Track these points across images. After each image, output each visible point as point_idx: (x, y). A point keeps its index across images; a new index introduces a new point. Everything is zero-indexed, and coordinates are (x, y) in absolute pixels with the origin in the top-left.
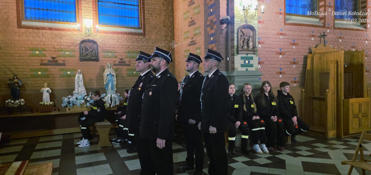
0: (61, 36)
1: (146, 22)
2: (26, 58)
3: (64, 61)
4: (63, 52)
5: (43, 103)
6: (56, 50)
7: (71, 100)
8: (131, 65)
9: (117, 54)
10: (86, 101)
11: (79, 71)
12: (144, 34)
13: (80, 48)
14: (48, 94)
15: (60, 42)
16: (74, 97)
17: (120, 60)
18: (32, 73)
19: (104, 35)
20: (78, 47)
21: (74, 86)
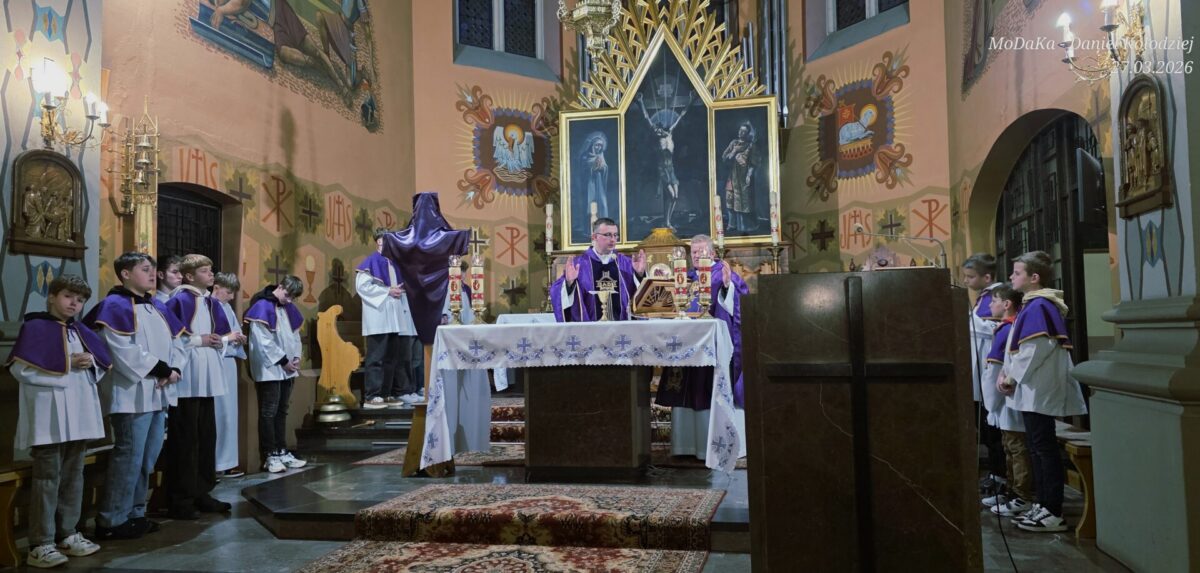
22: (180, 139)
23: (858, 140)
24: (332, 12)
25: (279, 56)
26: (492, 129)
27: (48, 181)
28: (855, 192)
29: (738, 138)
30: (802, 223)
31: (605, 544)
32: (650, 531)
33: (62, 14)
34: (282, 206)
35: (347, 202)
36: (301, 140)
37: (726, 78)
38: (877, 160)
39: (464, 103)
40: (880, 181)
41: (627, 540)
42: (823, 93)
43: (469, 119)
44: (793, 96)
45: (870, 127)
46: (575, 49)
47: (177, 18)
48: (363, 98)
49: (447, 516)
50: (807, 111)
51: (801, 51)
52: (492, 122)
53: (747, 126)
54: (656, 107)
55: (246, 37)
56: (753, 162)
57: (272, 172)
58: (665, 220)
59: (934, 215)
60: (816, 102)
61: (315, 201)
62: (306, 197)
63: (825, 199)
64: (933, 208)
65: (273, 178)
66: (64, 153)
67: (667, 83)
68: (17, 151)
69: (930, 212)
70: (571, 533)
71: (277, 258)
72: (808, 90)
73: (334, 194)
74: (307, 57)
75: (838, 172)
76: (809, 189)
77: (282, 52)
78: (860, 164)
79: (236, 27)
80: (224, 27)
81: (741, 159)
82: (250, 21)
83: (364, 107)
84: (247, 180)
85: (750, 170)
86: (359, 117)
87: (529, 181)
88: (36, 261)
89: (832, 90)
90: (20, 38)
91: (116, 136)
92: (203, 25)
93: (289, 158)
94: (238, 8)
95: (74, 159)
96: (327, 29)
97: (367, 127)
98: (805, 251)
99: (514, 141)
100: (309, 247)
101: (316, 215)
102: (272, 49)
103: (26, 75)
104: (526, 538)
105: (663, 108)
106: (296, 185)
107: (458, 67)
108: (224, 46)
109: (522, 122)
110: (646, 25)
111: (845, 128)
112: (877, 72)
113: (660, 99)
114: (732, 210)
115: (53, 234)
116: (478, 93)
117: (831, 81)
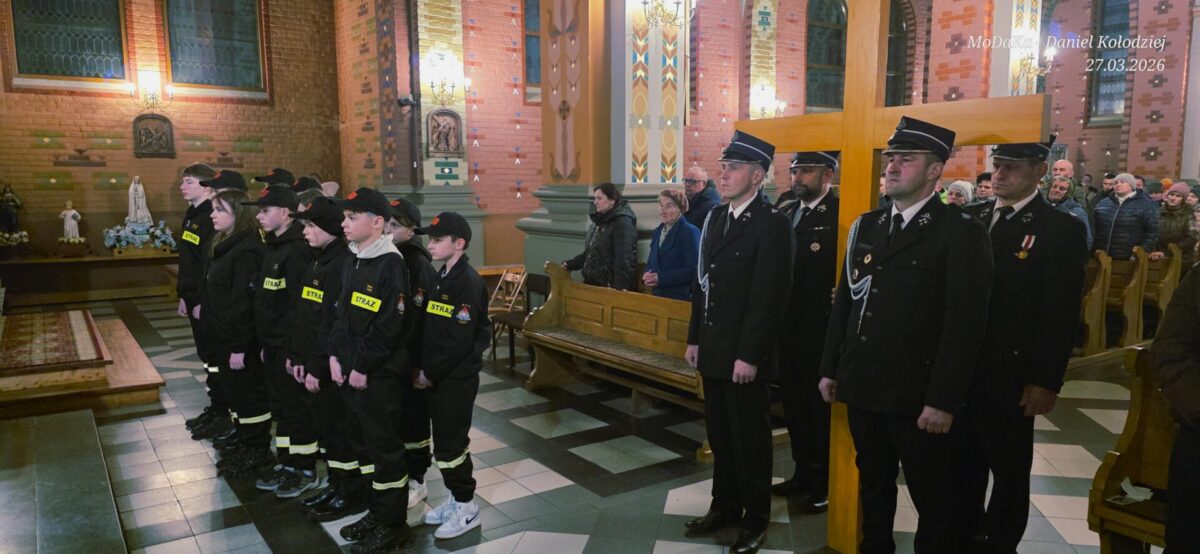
0: (94, 107)
1: (274, 78)
2: (25, 151)
3: (102, 157)
4: (100, 140)
5: (65, 240)
6: (85, 134)
7: (122, 233)
8: (245, 165)
9: (215, 143)
10: (153, 237)
11: (137, 177)
12: (270, 103)
13: (135, 132)
14: (74, 223)
15: (92, 119)
16: (128, 229)
17: (221, 156)
18: (38, 181)
19: (184, 104)
20: (130, 129)
21: (127, 207)
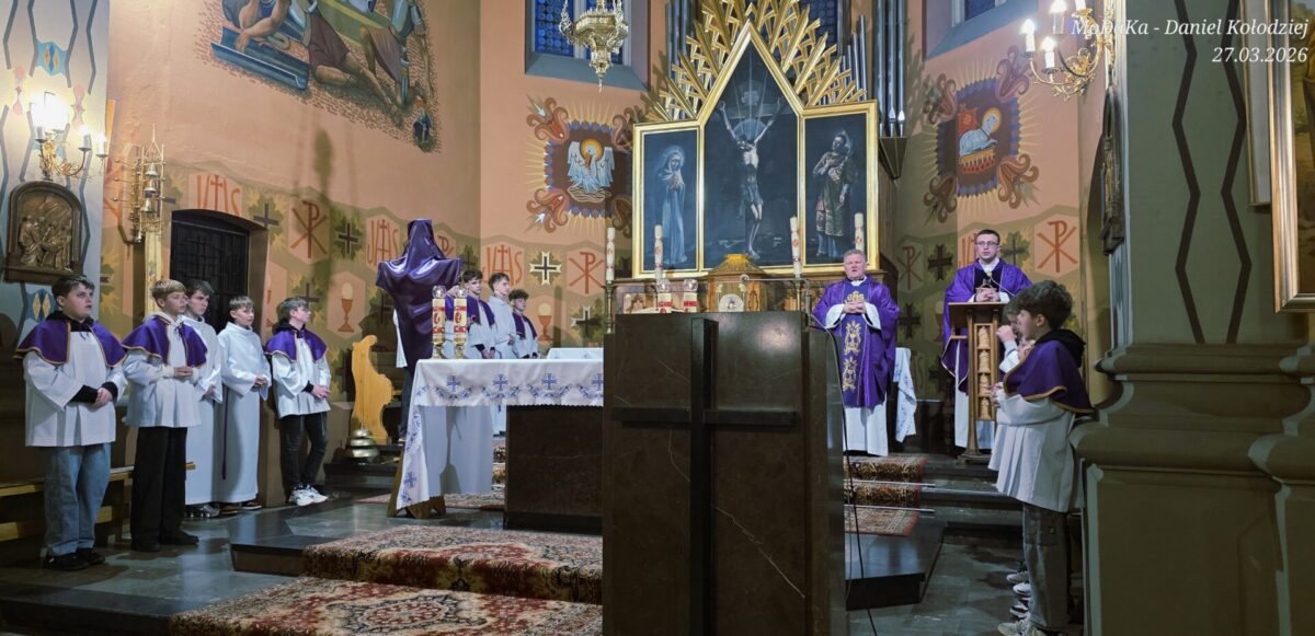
22: (197, 166)
23: (979, 150)
24: (379, 27)
25: (314, 76)
26: (568, 144)
27: (46, 211)
28: (975, 210)
29: (832, 151)
30: (918, 247)
31: (536, 595)
32: (581, 584)
33: (65, 48)
34: (313, 232)
35: (393, 226)
36: (339, 163)
37: (819, 82)
38: (1000, 173)
39: (536, 117)
40: (1002, 199)
41: (558, 591)
42: (944, 96)
43: (541, 135)
44: (910, 100)
45: (992, 136)
46: (665, 53)
47: (197, 44)
48: (417, 114)
49: (386, 557)
50: (926, 116)
51: (921, 47)
52: (567, 137)
53: (843, 137)
54: (740, 117)
55: (276, 58)
56: (849, 178)
57: (305, 197)
58: (746, 244)
59: (1061, 239)
60: (935, 106)
61: (354, 225)
62: (344, 221)
63: (942, 220)
64: (1061, 232)
65: (305, 202)
66: (64, 184)
67: (753, 89)
68: (14, 183)
69: (1057, 236)
70: (504, 581)
71: (308, 285)
72: (927, 93)
73: (378, 218)
74: (348, 76)
75: (958, 188)
76: (926, 207)
77: (318, 71)
78: (981, 179)
79: (263, 49)
80: (250, 50)
81: (834, 175)
82: (281, 42)
83: (417, 125)
84: (275, 206)
85: (845, 188)
86: (410, 136)
87: (608, 201)
88: (31, 288)
89: (952, 91)
90: (19, 75)
91: (126, 166)
92: (226, 49)
93: (325, 182)
94: (267, 29)
95: (75, 189)
96: (373, 45)
97: (420, 146)
98: (920, 280)
99: (591, 157)
100: (347, 274)
101: (356, 240)
102: (307, 70)
103: (25, 110)
104: (461, 584)
105: (748, 117)
106: (332, 210)
107: (529, 77)
108: (250, 69)
109: (602, 137)
110: (731, 25)
111: (965, 136)
112: (1002, 70)
113: (745, 107)
114: (823, 234)
115: (51, 262)
116: (552, 106)
117: (952, 82)
